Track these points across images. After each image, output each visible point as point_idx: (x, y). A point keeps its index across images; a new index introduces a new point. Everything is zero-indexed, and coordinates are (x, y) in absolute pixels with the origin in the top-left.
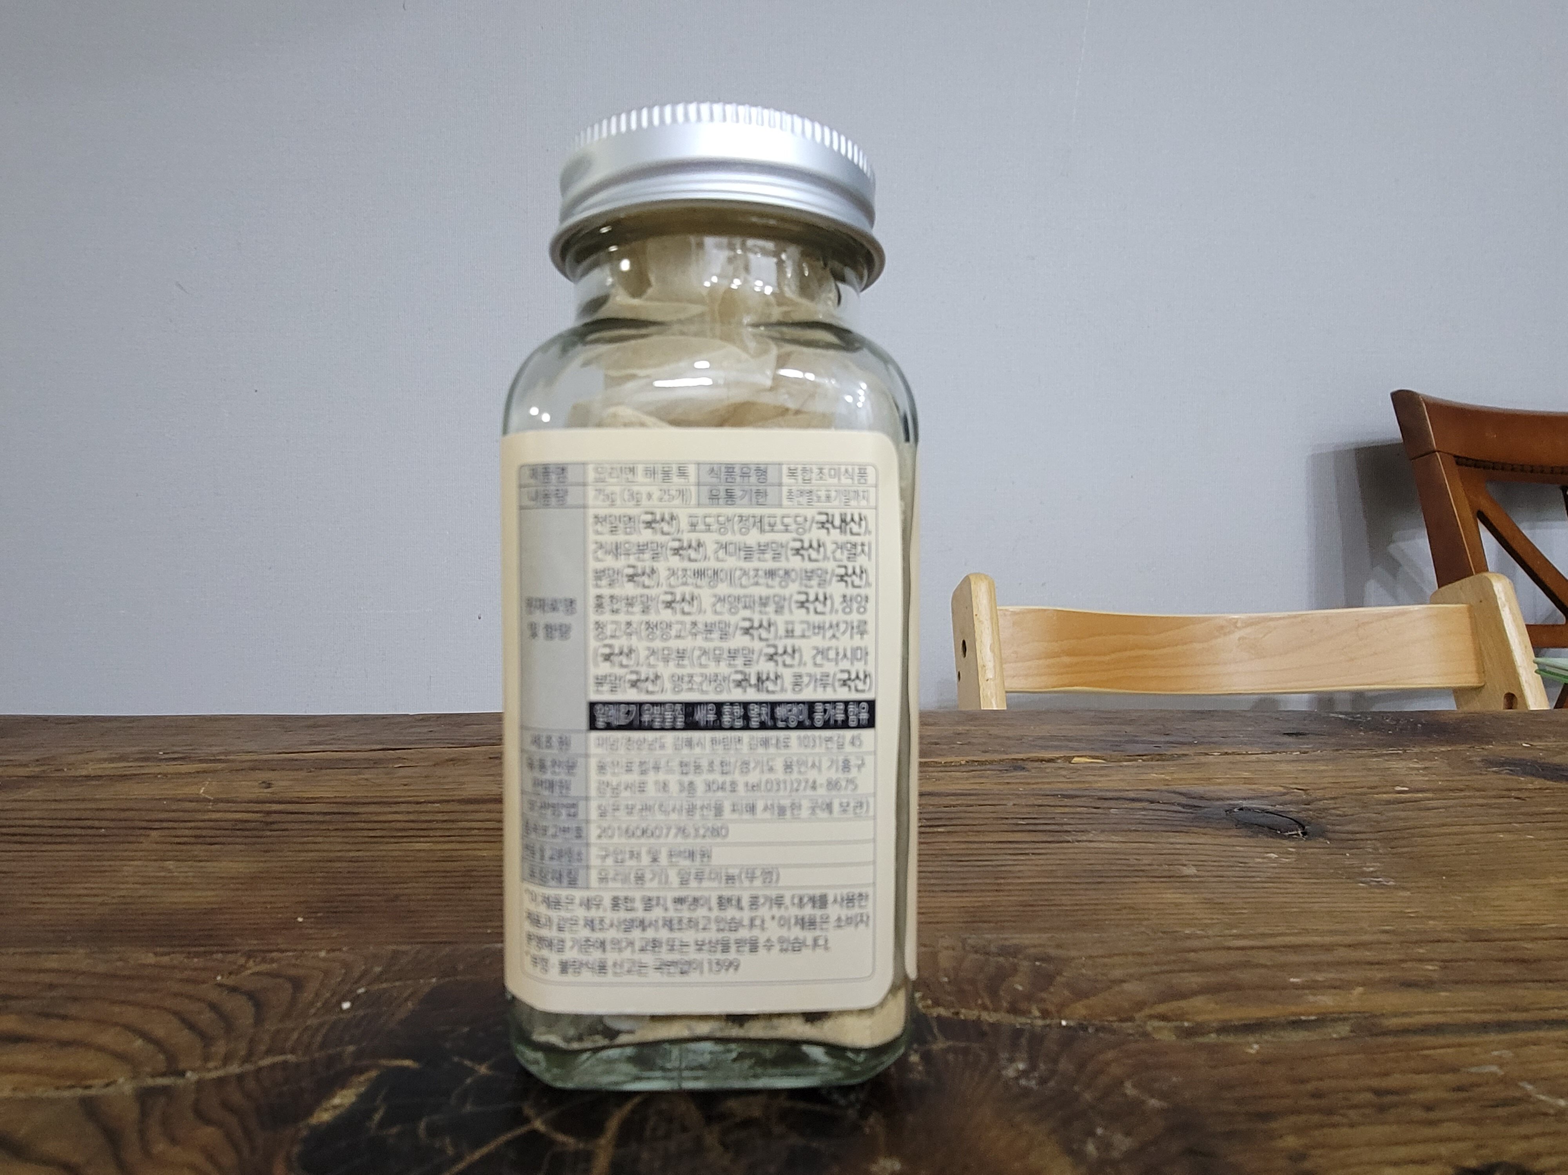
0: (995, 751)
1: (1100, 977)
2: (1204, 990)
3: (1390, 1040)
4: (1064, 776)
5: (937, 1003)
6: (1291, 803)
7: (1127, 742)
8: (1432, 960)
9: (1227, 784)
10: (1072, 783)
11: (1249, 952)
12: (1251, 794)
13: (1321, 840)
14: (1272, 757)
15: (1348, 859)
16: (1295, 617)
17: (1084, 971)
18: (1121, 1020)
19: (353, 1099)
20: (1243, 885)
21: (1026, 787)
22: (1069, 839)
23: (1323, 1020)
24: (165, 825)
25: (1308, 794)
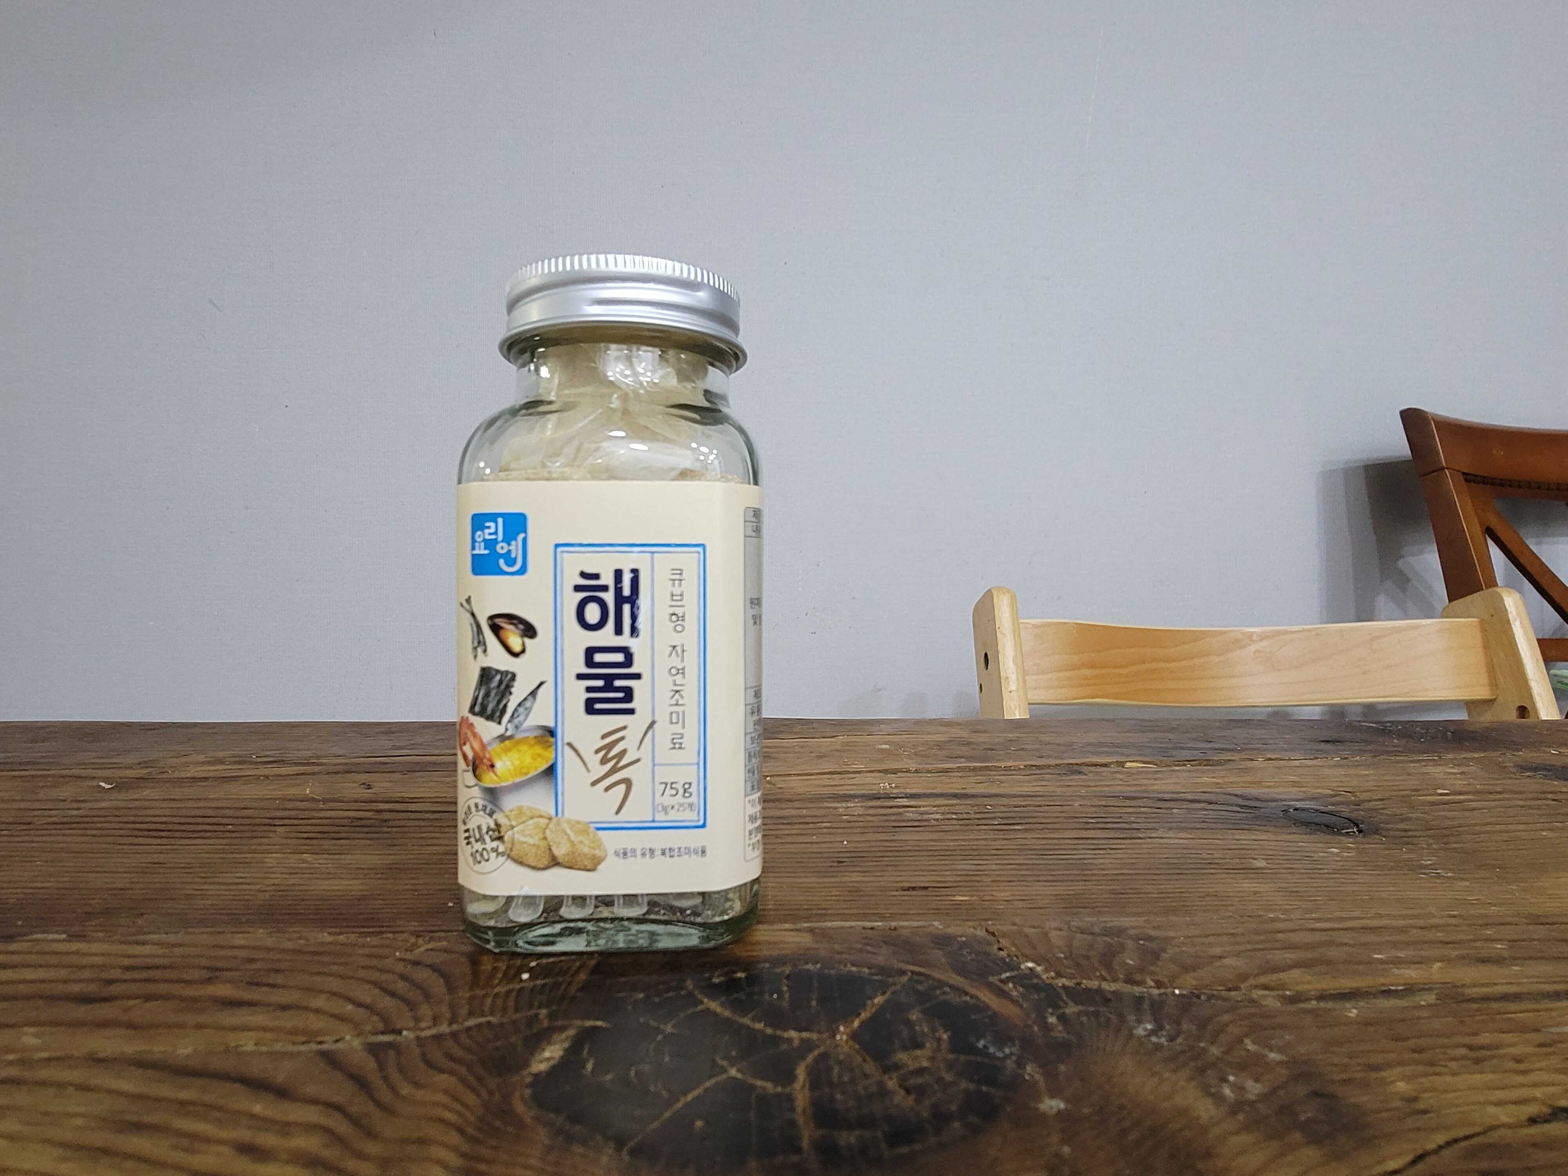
0: (1049, 757)
1: (1200, 954)
2: (1297, 965)
3: (1475, 1006)
4: (1121, 780)
5: (1059, 975)
6: (1341, 803)
7: (1173, 748)
8: (1500, 940)
9: (1278, 787)
10: (1129, 786)
11: (1330, 933)
12: (1302, 796)
13: (1377, 836)
14: (1315, 762)
15: (1405, 854)
16: (1309, 631)
17: (1184, 949)
18: (1229, 990)
19: (561, 1053)
20: (1313, 876)
21: (1087, 789)
22: (1141, 836)
23: (1410, 990)
24: (286, 822)
25: (1355, 796)
